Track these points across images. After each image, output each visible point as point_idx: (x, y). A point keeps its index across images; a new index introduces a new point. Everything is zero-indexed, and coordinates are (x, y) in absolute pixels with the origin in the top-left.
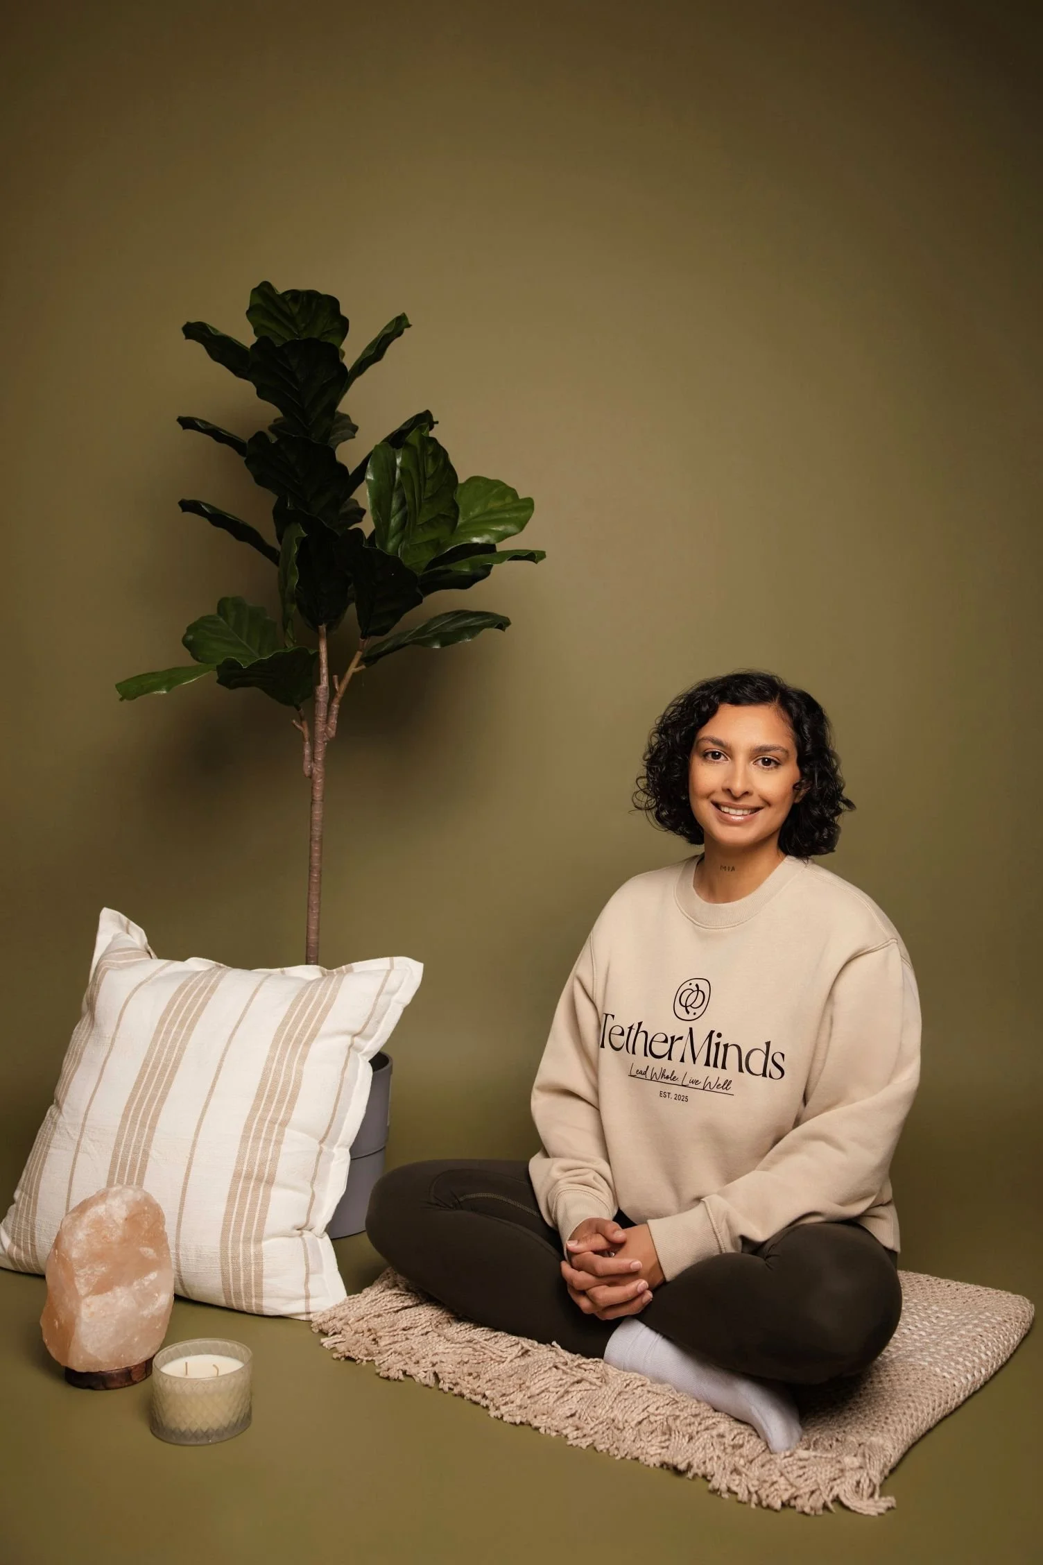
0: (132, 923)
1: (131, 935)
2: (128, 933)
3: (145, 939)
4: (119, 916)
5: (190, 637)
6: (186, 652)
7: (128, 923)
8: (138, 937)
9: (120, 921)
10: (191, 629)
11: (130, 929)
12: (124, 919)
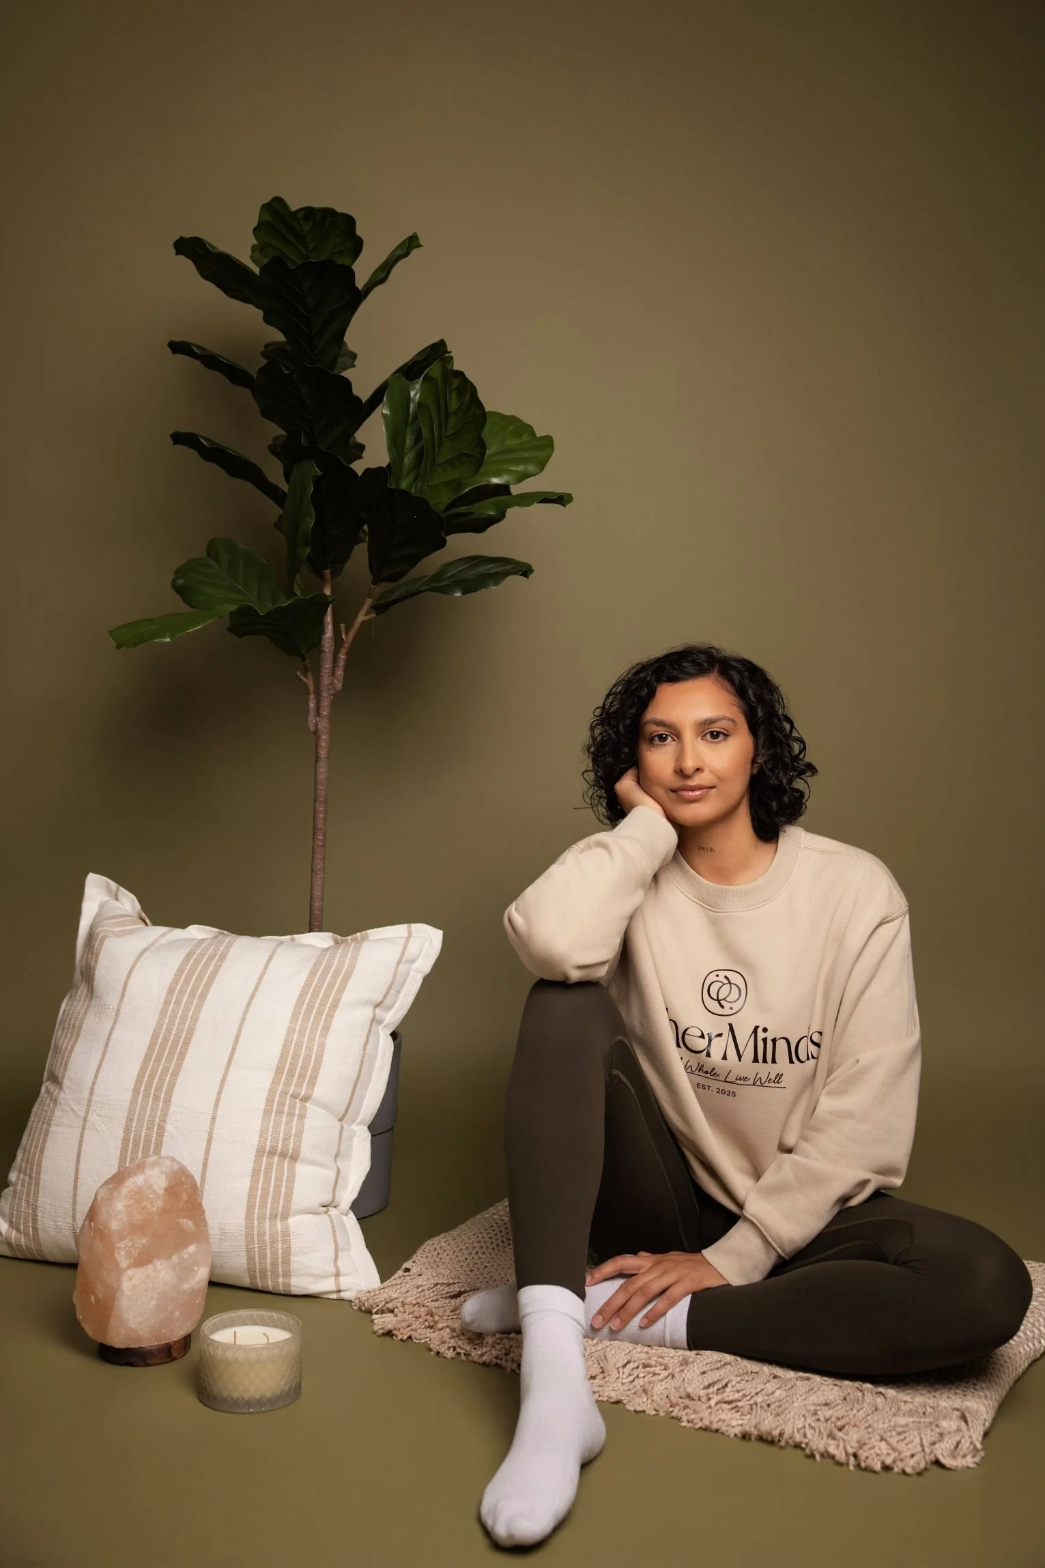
0: (122, 889)
1: (120, 902)
2: (117, 899)
3: (138, 906)
4: (107, 882)
5: (181, 581)
6: (178, 598)
7: (118, 889)
8: (128, 903)
9: (108, 887)
10: (179, 573)
11: (120, 895)
12: (113, 885)
